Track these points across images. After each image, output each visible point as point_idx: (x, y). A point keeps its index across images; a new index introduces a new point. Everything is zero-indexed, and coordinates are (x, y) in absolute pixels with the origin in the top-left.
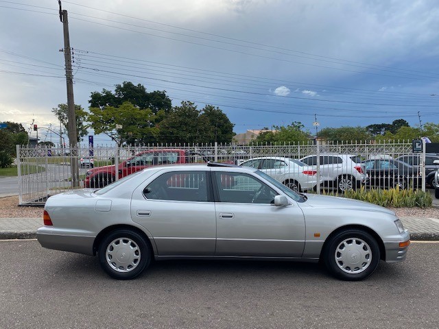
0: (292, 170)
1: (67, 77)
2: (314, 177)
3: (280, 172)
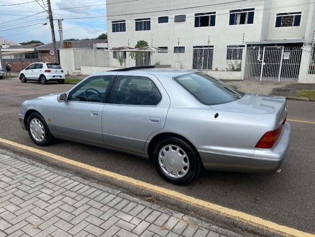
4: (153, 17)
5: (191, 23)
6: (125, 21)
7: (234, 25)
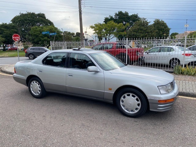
0: (176, 53)
1: (79, 12)
2: (189, 57)
3: (169, 54)
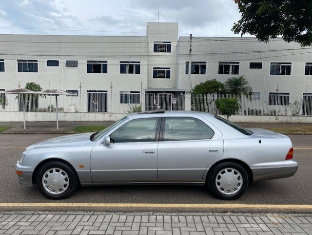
4: (40, 60)
5: (83, 69)
6: (3, 60)
7: (125, 74)
